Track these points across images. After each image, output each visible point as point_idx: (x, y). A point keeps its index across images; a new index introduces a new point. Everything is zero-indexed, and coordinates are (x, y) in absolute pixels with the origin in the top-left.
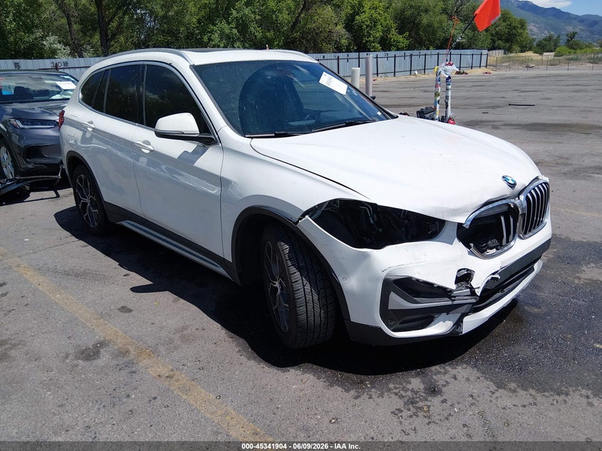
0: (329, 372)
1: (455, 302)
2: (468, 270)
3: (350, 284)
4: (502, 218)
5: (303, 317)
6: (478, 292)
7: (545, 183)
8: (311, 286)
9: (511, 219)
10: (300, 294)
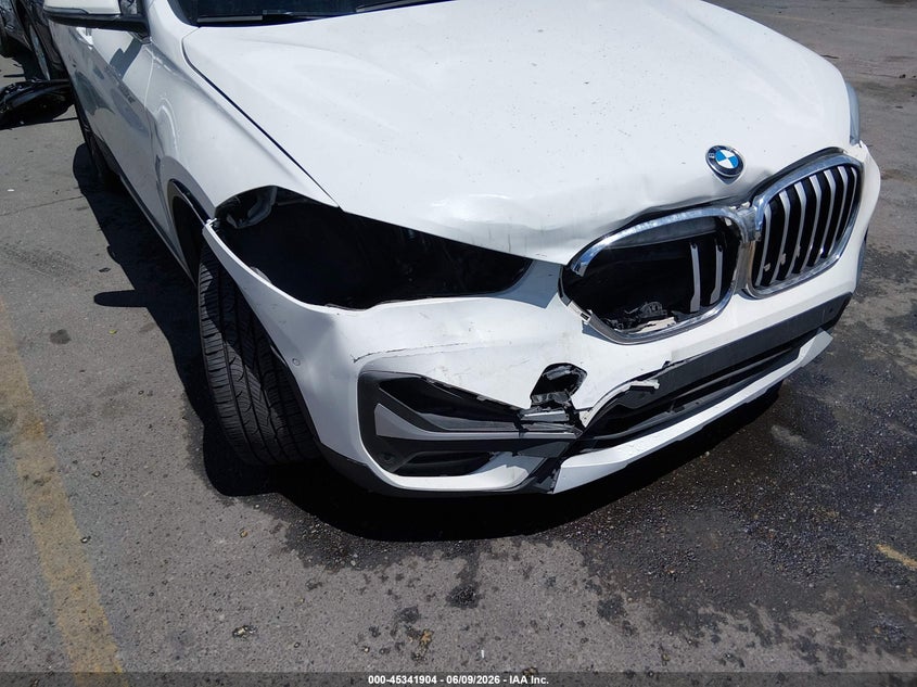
0: (302, 517)
1: (528, 435)
2: (573, 367)
3: (308, 373)
4: (695, 252)
5: (234, 422)
6: (586, 419)
7: (848, 166)
8: (244, 364)
9: (719, 255)
10: (221, 379)
